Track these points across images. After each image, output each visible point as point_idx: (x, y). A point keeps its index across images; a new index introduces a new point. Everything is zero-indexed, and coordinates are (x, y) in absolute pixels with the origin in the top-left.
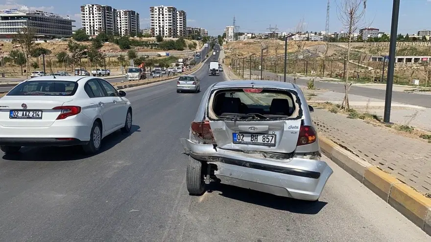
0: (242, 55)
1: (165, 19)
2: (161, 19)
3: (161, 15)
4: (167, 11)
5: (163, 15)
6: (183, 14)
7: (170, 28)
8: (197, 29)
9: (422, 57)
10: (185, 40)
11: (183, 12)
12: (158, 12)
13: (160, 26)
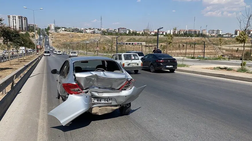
0: (60, 41)
1: (17, 22)
2: (14, 22)
3: (14, 20)
4: (18, 18)
5: (15, 20)
6: (26, 19)
7: (20, 27)
8: (32, 25)
9: (135, 42)
10: (29, 33)
11: (25, 18)
12: (12, 19)
13: (14, 26)
